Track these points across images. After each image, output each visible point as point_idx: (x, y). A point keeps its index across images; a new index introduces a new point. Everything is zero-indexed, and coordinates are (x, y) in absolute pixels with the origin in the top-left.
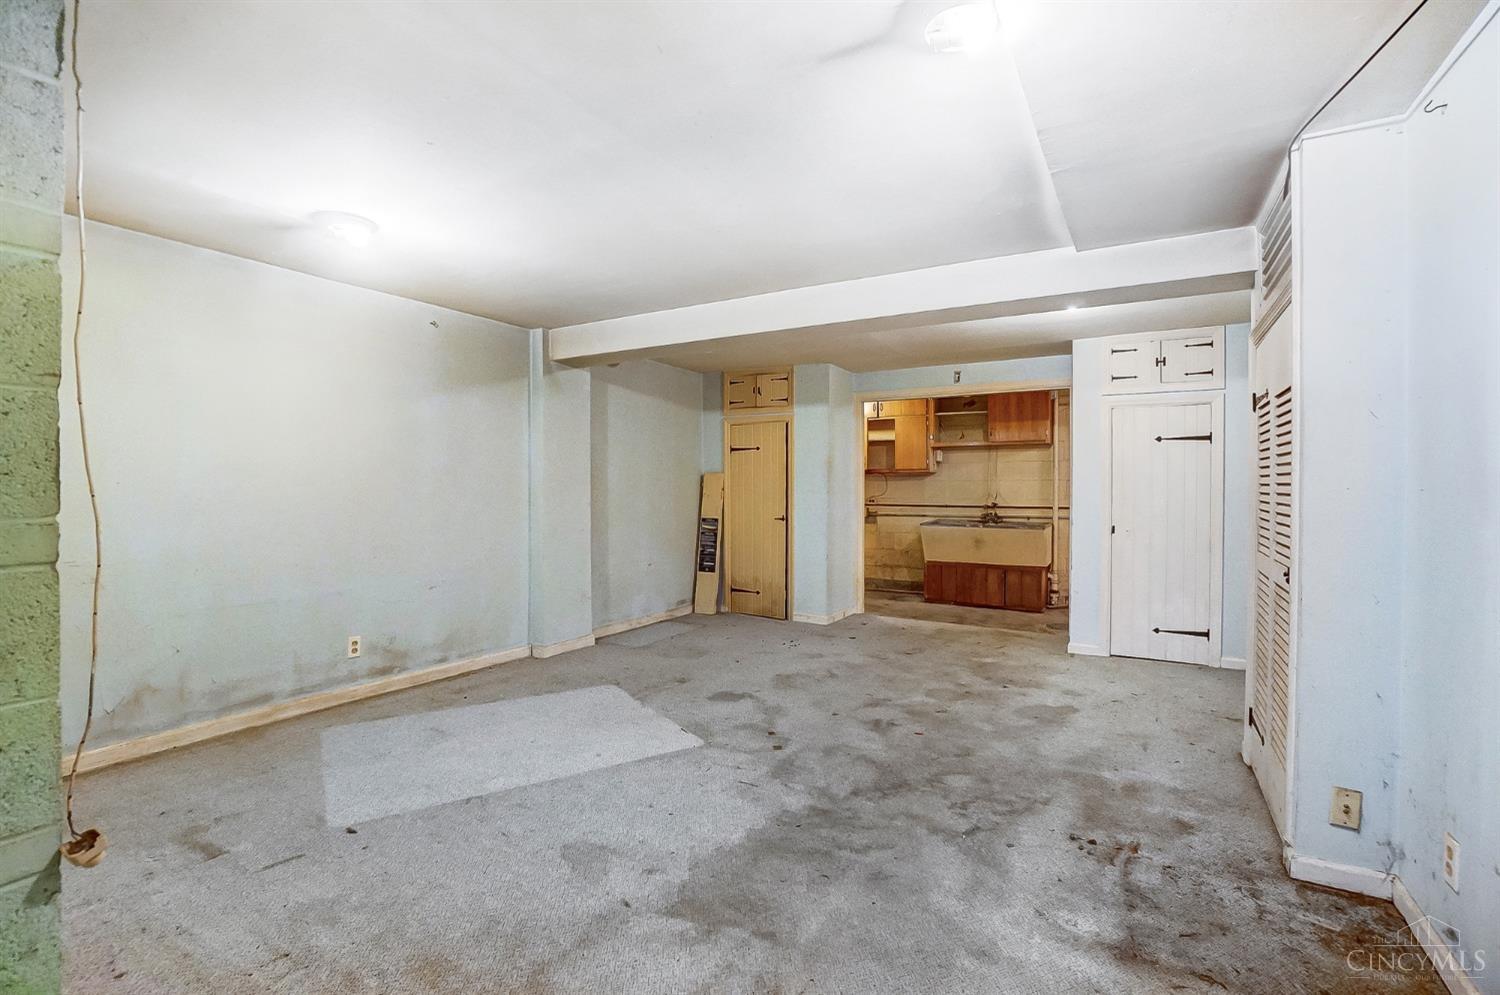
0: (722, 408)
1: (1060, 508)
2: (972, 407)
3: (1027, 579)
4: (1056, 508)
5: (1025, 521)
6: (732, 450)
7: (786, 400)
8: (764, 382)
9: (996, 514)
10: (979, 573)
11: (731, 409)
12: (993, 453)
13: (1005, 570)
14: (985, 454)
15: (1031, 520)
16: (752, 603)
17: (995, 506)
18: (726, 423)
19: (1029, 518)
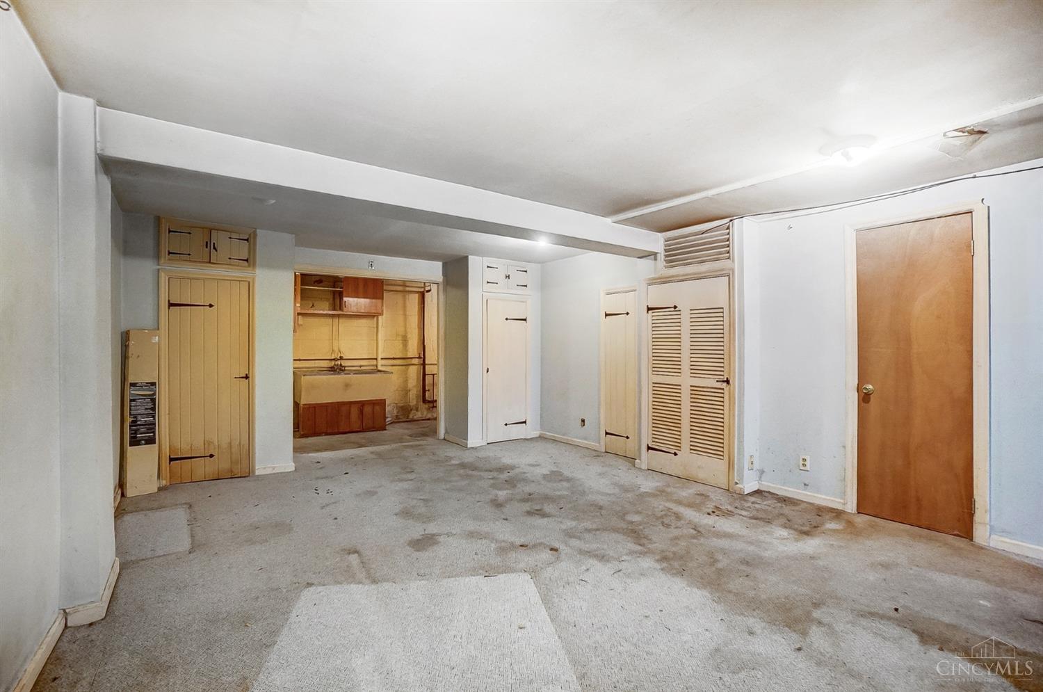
0: (157, 257)
1: (382, 359)
2: (321, 284)
3: (377, 408)
4: (379, 359)
5: (359, 368)
6: (171, 305)
7: (247, 260)
8: (220, 239)
9: (341, 365)
10: (344, 409)
11: (169, 260)
12: (336, 320)
13: (362, 404)
14: (330, 320)
15: (362, 368)
16: (202, 468)
17: (341, 358)
18: (162, 274)
19: (361, 366)
